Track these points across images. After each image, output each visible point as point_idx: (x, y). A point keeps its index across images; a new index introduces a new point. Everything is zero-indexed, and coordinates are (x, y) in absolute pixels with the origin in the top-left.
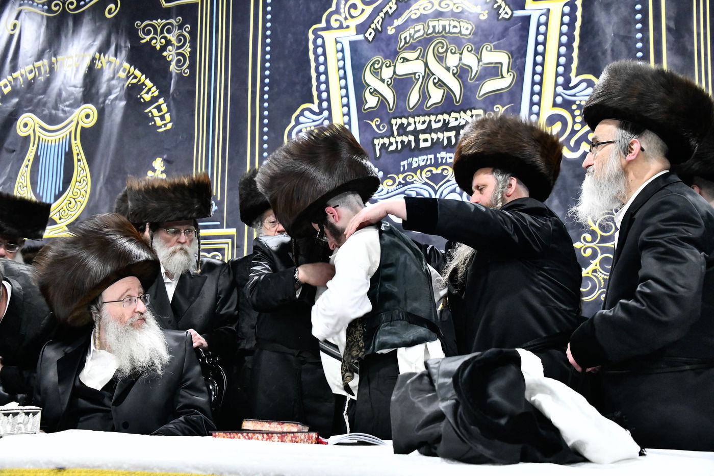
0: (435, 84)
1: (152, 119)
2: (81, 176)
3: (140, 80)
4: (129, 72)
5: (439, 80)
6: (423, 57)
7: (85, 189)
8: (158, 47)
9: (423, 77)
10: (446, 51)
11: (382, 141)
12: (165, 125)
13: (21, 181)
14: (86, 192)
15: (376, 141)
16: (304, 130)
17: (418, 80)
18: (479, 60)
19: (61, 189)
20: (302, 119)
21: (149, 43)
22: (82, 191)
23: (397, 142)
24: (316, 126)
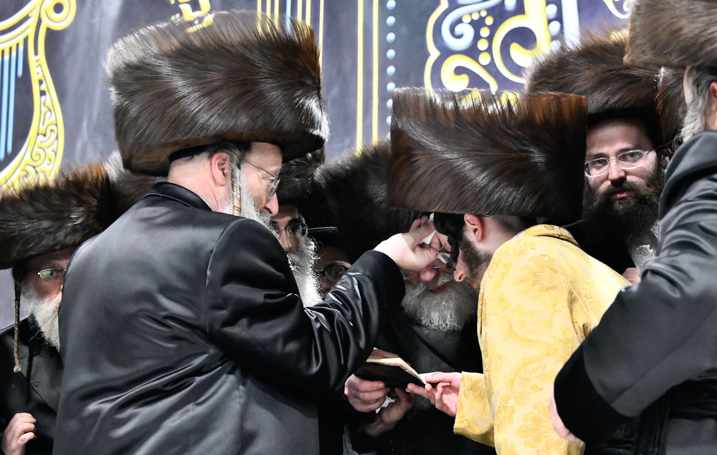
1: (177, 8)
2: (47, 122)
7: (54, 146)
12: (201, 20)
14: (56, 154)
16: (467, 19)
19: (10, 149)
22: (48, 152)
24: (490, 11)
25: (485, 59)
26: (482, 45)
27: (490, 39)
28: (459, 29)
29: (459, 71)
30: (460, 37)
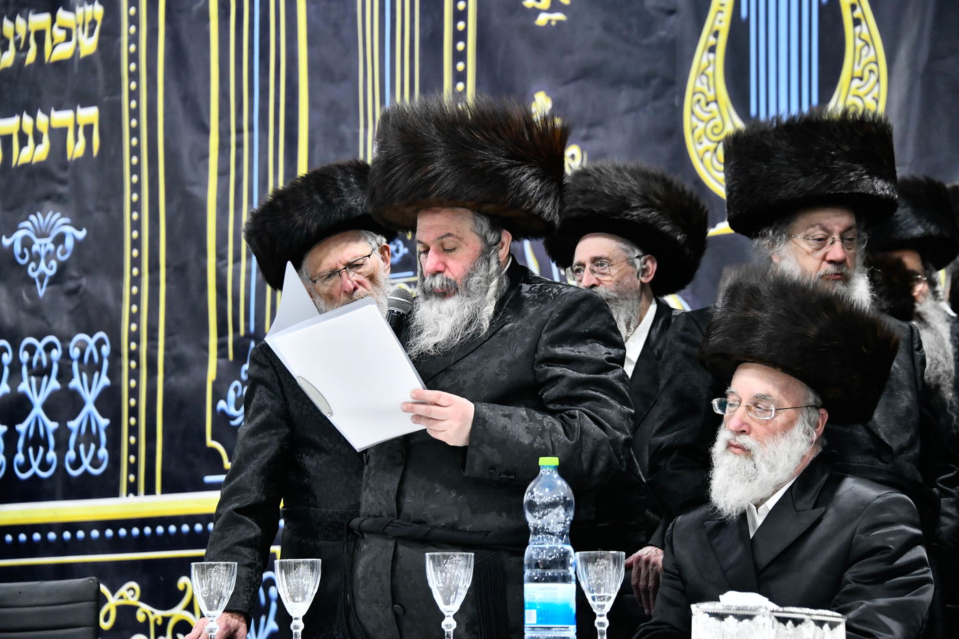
2: (864, 61)
7: (874, 93)
13: (699, 87)
19: (815, 100)
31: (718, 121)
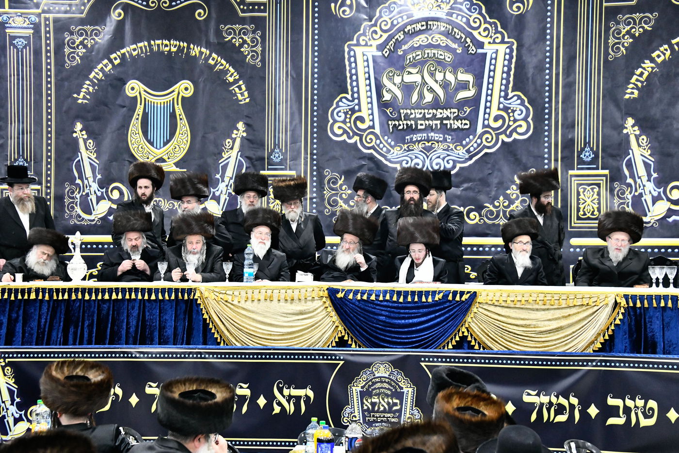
0: (428, 90)
1: (235, 94)
2: (183, 130)
3: (225, 67)
4: (217, 61)
5: (431, 88)
6: (421, 72)
7: (186, 139)
8: (237, 45)
9: (421, 85)
10: (435, 70)
11: (394, 123)
12: (245, 99)
13: (133, 129)
14: (187, 142)
15: (390, 123)
16: (342, 111)
17: (417, 86)
18: (456, 78)
19: (168, 138)
20: (340, 104)
21: (230, 41)
22: (184, 140)
23: (403, 124)
24: (350, 109)
25: (348, 125)
26: (348, 120)
27: (350, 118)
28: (340, 114)
29: (340, 128)
30: (340, 117)
31: (139, 139)
